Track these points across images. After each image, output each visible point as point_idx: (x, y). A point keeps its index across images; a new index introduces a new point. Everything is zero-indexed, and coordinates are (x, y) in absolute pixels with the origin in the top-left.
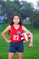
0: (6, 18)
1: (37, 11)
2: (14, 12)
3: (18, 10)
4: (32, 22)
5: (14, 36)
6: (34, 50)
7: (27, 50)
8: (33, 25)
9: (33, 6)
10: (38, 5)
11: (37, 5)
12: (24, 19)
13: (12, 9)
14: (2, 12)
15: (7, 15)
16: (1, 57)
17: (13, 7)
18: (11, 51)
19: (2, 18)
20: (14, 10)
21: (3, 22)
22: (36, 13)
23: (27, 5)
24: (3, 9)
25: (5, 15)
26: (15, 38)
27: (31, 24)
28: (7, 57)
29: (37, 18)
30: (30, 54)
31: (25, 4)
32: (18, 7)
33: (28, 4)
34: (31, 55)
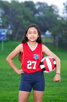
0: (11, 32)
1: (65, 19)
2: (24, 22)
3: (31, 19)
4: (55, 39)
5: (28, 62)
6: (60, 88)
7: (49, 87)
8: (57, 44)
9: (58, 12)
10: (66, 10)
11: (64, 10)
12: (42, 33)
13: (22, 17)
14: (5, 22)
15: (13, 27)
16: (5, 99)
17: (23, 14)
18: (23, 89)
19: (4, 32)
20: (24, 18)
21: (5, 39)
22: (63, 23)
23: (46, 10)
24: (6, 15)
25: (9, 27)
26: (30, 66)
27: (54, 41)
28: (15, 98)
29: (64, 31)
30: (53, 95)
31: (43, 8)
32: (32, 13)
33: (48, 8)
34: (56, 95)
